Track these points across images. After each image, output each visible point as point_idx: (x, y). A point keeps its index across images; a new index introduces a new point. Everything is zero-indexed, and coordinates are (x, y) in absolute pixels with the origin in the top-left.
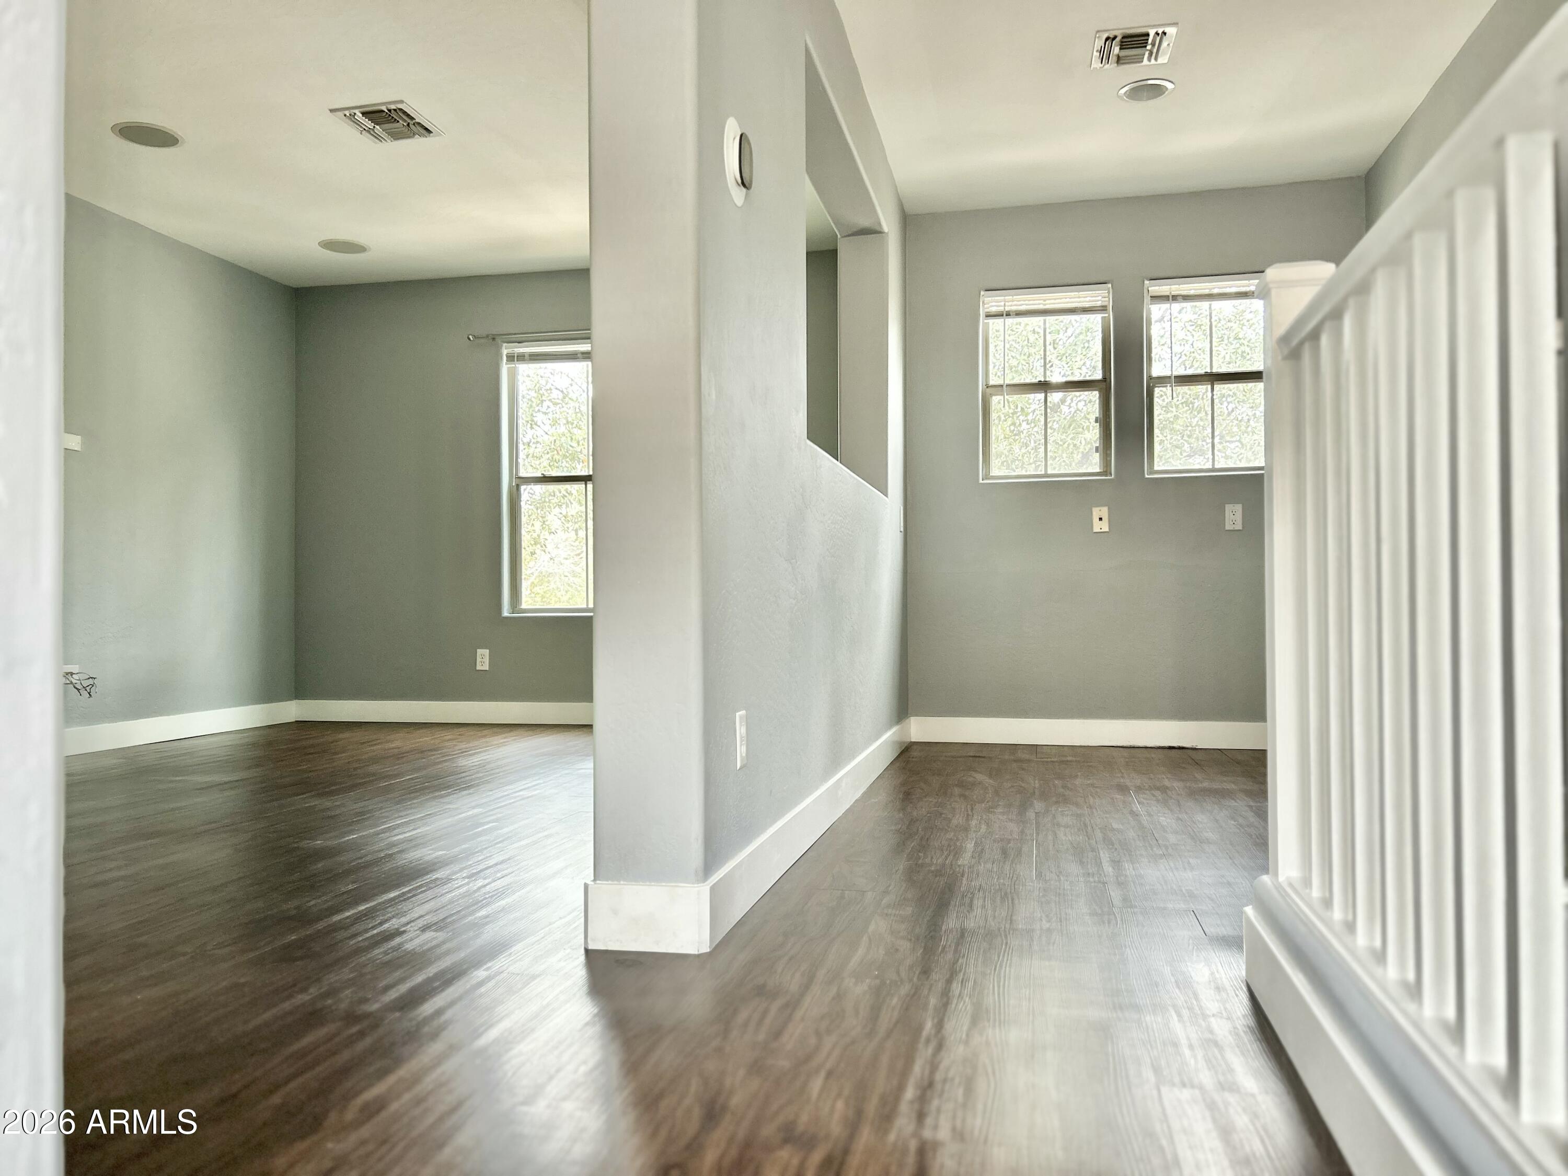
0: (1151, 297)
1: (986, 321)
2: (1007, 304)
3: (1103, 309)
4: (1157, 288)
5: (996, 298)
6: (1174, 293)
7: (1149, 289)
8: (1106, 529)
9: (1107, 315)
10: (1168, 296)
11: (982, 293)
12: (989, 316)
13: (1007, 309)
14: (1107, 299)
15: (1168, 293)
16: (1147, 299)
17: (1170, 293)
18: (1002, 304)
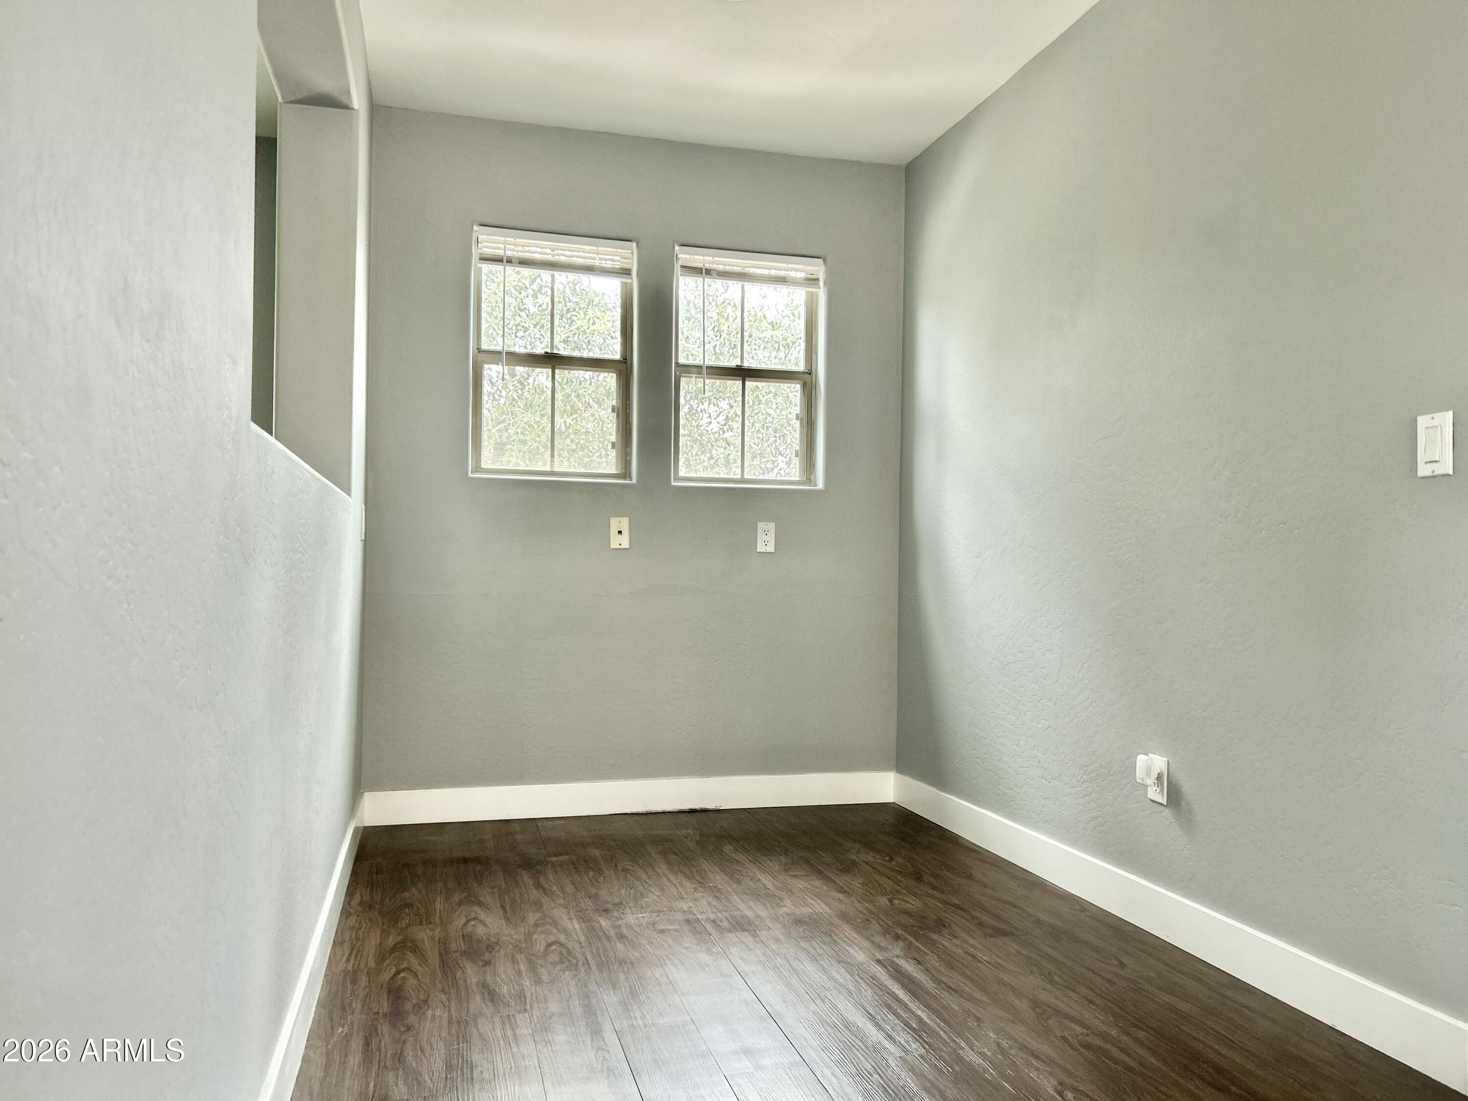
0: (682, 266)
1: (479, 265)
2: (507, 246)
3: (626, 272)
4: (688, 256)
5: (494, 238)
6: (707, 266)
7: (679, 256)
8: (626, 544)
9: (629, 281)
10: (701, 269)
11: (475, 228)
12: (485, 259)
13: (509, 253)
14: (631, 261)
15: (700, 265)
16: (677, 269)
17: (704, 265)
18: (502, 246)
